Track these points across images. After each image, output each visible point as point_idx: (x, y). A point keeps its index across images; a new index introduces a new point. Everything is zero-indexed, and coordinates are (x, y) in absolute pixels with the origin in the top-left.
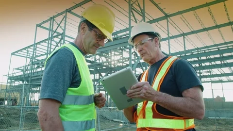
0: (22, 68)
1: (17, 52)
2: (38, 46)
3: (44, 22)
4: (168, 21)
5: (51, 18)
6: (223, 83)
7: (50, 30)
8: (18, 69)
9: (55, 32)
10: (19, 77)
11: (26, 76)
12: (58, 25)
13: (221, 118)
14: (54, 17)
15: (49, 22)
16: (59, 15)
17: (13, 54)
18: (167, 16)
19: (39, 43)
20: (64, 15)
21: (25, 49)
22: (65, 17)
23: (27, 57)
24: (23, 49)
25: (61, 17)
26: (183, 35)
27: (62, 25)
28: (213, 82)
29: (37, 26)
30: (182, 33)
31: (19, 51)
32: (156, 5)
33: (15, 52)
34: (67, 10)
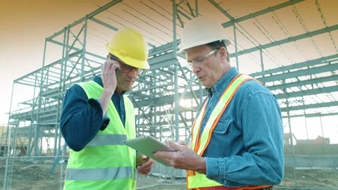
0: (32, 102)
1: (21, 79)
2: (50, 69)
3: (56, 34)
4: (235, 28)
5: (66, 28)
6: (322, 117)
7: (65, 45)
8: (25, 103)
9: (72, 48)
10: (24, 115)
11: (34, 113)
12: (75, 38)
13: (313, 168)
14: (70, 26)
15: (63, 34)
16: (76, 23)
17: (16, 81)
18: (233, 21)
19: (51, 65)
20: (84, 23)
21: (32, 74)
22: (85, 26)
23: (35, 86)
24: (30, 74)
25: (80, 26)
26: (260, 48)
27: (81, 38)
28: (307, 116)
29: (47, 40)
30: (258, 45)
31: (24, 77)
32: (216, 5)
33: (19, 79)
34: (87, 16)
